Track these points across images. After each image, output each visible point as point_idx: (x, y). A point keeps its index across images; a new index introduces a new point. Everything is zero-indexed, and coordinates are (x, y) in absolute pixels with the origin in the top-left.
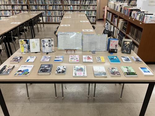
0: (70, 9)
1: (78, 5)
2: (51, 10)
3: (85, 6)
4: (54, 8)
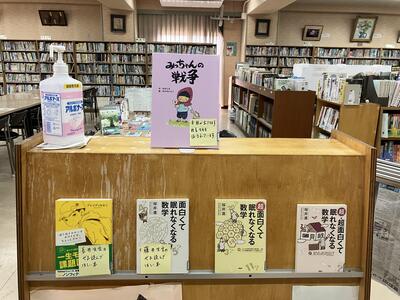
2: (122, 85)
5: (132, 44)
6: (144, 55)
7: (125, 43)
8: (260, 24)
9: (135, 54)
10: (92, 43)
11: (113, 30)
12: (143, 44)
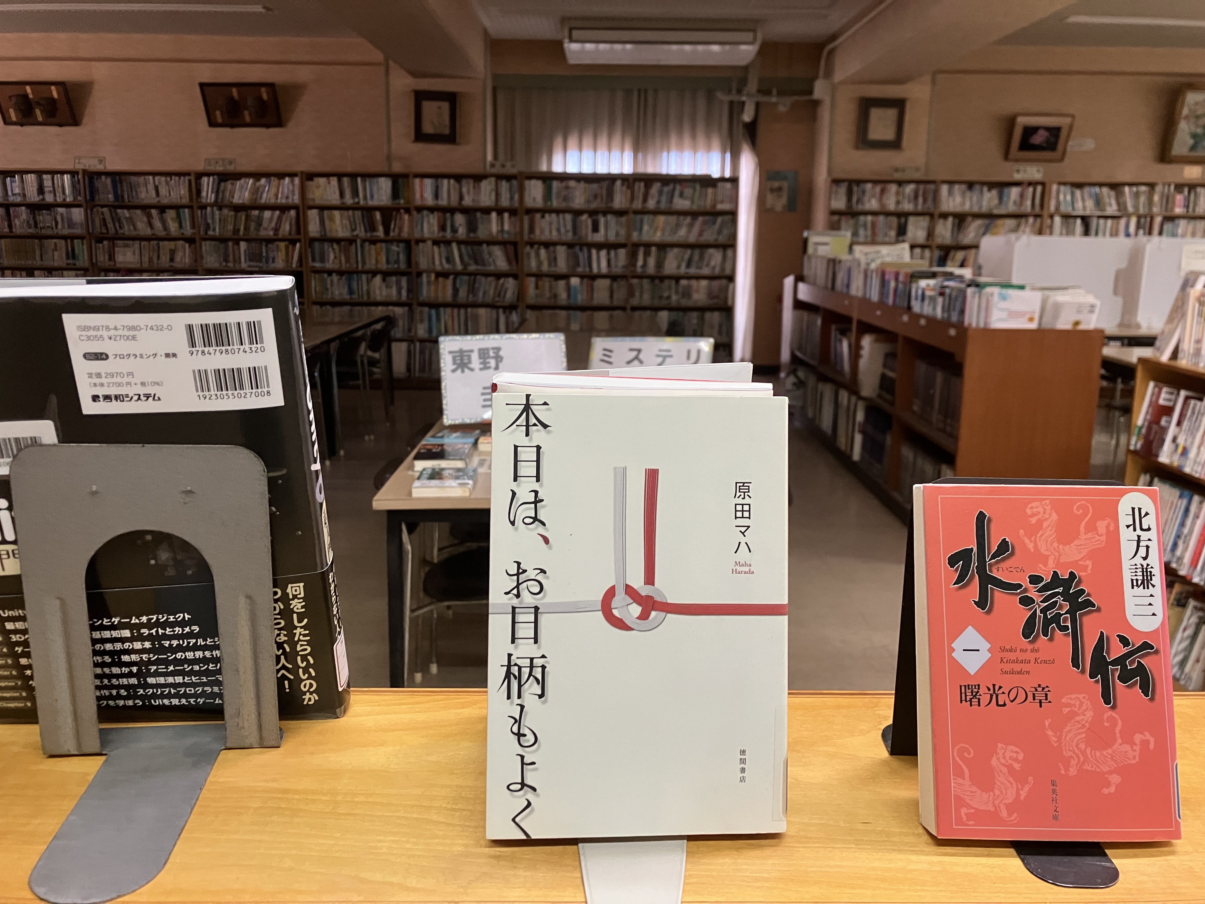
0: (563, 295)
1: (614, 278)
2: (446, 305)
3: (662, 278)
4: (463, 294)
5: (478, 178)
6: (513, 212)
7: (458, 178)
8: (875, 113)
9: (487, 211)
10: (353, 176)
11: (420, 136)
12: (509, 178)
